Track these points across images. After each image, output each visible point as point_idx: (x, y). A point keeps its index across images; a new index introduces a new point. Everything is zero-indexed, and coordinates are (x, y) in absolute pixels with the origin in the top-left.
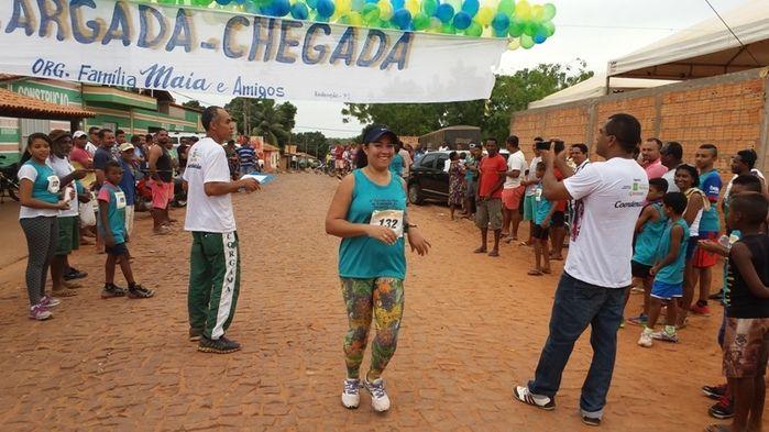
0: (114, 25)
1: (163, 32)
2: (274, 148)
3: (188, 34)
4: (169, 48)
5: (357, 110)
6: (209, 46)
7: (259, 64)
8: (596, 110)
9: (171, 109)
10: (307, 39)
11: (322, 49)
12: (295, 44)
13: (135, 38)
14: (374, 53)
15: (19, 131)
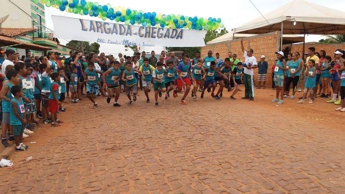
0: (113, 30)
1: (124, 31)
3: (130, 31)
4: (126, 35)
6: (136, 34)
7: (147, 38)
8: (230, 44)
9: (59, 46)
10: (158, 31)
11: (162, 34)
12: (155, 33)
13: (119, 33)
14: (174, 35)
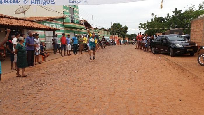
2: (121, 38)
5: (143, 26)
9: (91, 28)
15: (45, 35)
